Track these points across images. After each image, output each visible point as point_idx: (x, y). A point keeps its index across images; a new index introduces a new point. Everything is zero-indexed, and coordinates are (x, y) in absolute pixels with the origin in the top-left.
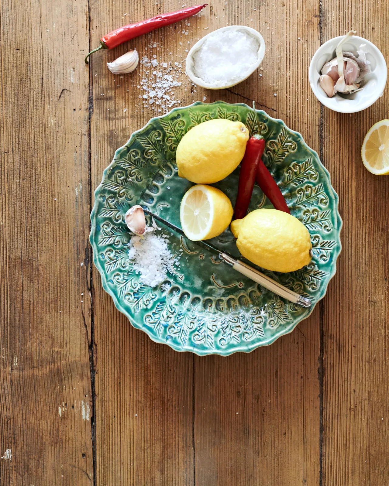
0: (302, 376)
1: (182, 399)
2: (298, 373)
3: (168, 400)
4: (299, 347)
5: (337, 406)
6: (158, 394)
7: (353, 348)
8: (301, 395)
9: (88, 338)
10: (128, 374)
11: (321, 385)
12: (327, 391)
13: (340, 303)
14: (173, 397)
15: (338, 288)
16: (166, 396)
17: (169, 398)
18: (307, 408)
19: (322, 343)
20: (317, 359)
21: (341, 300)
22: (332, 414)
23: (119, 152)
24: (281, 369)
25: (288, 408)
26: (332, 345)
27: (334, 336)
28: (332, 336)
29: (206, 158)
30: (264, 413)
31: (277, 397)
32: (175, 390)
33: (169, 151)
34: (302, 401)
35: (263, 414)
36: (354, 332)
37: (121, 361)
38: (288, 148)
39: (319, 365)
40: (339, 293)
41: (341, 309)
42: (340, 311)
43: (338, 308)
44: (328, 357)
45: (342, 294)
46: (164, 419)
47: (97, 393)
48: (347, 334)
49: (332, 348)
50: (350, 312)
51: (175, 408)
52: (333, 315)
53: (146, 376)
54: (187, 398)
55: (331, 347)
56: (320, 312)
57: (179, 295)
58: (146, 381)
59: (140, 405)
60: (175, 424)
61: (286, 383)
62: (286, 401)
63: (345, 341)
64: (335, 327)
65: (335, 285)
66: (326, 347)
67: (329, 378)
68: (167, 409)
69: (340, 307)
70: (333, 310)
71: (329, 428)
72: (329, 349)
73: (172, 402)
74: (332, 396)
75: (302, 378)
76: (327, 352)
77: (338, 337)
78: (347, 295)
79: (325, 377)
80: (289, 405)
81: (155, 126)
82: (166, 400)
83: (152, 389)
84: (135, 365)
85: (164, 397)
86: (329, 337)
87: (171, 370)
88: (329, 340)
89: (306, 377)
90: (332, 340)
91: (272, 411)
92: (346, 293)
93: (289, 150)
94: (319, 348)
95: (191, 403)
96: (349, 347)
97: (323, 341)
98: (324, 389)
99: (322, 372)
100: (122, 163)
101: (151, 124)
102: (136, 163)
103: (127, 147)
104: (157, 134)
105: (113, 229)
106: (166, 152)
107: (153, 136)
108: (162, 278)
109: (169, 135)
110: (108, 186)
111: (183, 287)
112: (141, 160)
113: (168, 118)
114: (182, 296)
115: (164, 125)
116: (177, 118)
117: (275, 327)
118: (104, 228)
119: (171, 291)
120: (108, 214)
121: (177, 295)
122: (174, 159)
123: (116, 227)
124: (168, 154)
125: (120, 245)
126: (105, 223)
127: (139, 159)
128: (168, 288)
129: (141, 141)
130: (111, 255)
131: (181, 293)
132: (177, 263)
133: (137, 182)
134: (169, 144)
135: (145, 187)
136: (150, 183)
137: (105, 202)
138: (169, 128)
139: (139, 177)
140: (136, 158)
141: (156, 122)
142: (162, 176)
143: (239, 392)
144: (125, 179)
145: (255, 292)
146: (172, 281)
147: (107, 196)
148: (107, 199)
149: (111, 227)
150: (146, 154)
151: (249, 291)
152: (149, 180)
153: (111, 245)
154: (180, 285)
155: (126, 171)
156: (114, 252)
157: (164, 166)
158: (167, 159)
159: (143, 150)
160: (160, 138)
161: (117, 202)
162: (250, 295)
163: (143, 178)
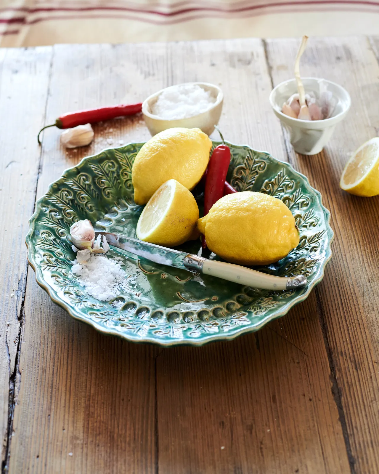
0: (311, 397)
1: (140, 433)
2: (304, 395)
3: (119, 435)
4: (301, 366)
5: (367, 431)
6: (104, 428)
7: (375, 365)
8: (313, 420)
9: (10, 367)
10: (63, 405)
11: (340, 408)
12: (350, 414)
13: (346, 319)
14: (126, 431)
15: (340, 305)
16: (116, 430)
17: (120, 432)
18: (324, 435)
19: (331, 361)
20: (328, 377)
21: (346, 316)
22: (363, 441)
23: (67, 171)
24: (279, 392)
25: (297, 437)
26: (345, 362)
27: (345, 353)
28: (344, 353)
30: (262, 446)
31: (279, 426)
32: (128, 423)
33: (124, 187)
34: (316, 427)
35: (261, 448)
36: (372, 348)
37: (54, 390)
38: (257, 169)
39: (332, 384)
40: (343, 309)
41: (349, 325)
42: (348, 327)
43: (345, 324)
44: (342, 376)
45: (347, 311)
46: (113, 459)
47: (14, 427)
48: (363, 350)
49: (346, 365)
50: (362, 327)
51: (129, 444)
52: (339, 331)
53: (88, 407)
54: (147, 432)
55: (344, 365)
56: (323, 330)
57: (136, 311)
58: (87, 412)
59: (78, 442)
60: (129, 465)
61: (289, 408)
62: (293, 431)
63: (361, 357)
64: (345, 343)
65: (336, 302)
66: (337, 365)
67: (349, 399)
68: (118, 446)
69: (347, 323)
70: (338, 327)
71: (363, 459)
72: (343, 367)
73: (125, 437)
74: (357, 419)
75: (310, 400)
76: (340, 370)
77: (351, 354)
78: (354, 311)
79: (343, 398)
80: (298, 434)
81: (109, 156)
82: (115, 436)
83: (96, 422)
84: (72, 394)
85: (114, 432)
86: (340, 354)
87: (123, 400)
88: (341, 358)
89: (317, 399)
90: (345, 358)
91: (274, 444)
92: (351, 309)
93: (258, 171)
94: (329, 365)
95: (153, 439)
96: (368, 363)
97: (332, 359)
98: (345, 412)
99: (337, 393)
100: (70, 182)
101: (104, 153)
102: (87, 188)
103: (76, 168)
104: (111, 164)
105: (54, 240)
106: (121, 187)
107: (106, 165)
108: (114, 294)
109: (124, 168)
110: (53, 199)
111: (140, 302)
112: (92, 187)
113: (123, 151)
114: (139, 312)
115: (119, 156)
116: (133, 152)
117: (264, 313)
118: (44, 235)
119: (125, 308)
120: (50, 225)
121: (132, 312)
122: (129, 199)
123: (58, 241)
124: (123, 191)
125: (62, 257)
126: (45, 231)
127: (89, 186)
128: (120, 305)
129: (93, 167)
130: (51, 259)
131: (137, 308)
132: (133, 282)
133: (87, 211)
134: (124, 179)
135: (96, 220)
136: (102, 217)
137: (47, 212)
138: (125, 161)
139: (89, 205)
140: (87, 182)
141: (110, 152)
142: (116, 212)
143: (223, 423)
144: (72, 201)
145: (233, 304)
146: (126, 297)
147: (51, 208)
148: (51, 211)
149: (53, 237)
150: (99, 183)
151: (226, 303)
152: (101, 214)
153: (51, 252)
154: (137, 300)
155: (75, 192)
156: (54, 258)
157: (119, 203)
158: (122, 196)
159: (94, 176)
160: (114, 170)
161: (62, 219)
162: (228, 308)
163: (93, 208)
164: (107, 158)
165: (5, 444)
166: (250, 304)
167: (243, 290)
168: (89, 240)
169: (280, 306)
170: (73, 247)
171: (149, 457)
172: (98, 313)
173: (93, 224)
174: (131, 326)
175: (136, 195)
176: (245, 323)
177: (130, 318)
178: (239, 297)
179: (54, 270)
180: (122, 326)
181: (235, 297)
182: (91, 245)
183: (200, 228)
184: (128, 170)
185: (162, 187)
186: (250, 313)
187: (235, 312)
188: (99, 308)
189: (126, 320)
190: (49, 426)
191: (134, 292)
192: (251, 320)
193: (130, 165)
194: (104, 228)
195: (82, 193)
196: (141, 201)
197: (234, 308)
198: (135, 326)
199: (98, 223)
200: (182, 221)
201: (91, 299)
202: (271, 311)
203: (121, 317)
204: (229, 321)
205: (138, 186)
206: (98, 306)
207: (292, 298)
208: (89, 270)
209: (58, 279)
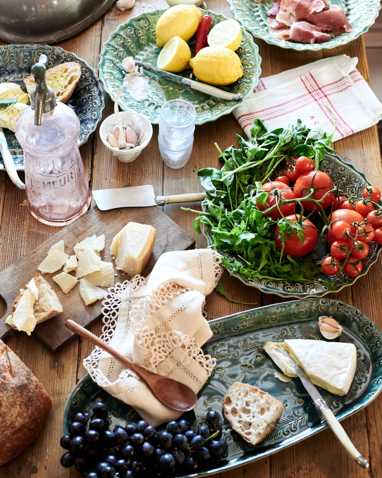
1: (155, 170)
6: (138, 166)
14: (149, 169)
23: (120, 26)
29: (174, 16)
32: (150, 164)
33: (152, 35)
47: (94, 165)
51: (150, 175)
54: (159, 169)
57: (154, 107)
59: (125, 173)
73: (148, 171)
81: (144, 17)
82: (143, 170)
100: (122, 33)
101: (141, 15)
102: (131, 36)
103: (126, 24)
104: (144, 22)
105: (113, 66)
106: (150, 36)
107: (142, 22)
108: (144, 97)
109: (152, 24)
110: (113, 43)
111: (157, 102)
112: (134, 36)
113: (152, 14)
114: (156, 108)
115: (149, 17)
116: (157, 15)
117: (219, 112)
118: (108, 64)
119: (149, 105)
120: (111, 58)
121: (153, 107)
122: (154, 42)
123: (115, 67)
124: (151, 38)
125: (117, 76)
126: (109, 61)
127: (132, 35)
128: (147, 103)
129: (134, 23)
130: (111, 78)
131: (155, 106)
132: (154, 91)
133: (131, 49)
134: (152, 30)
135: (135, 54)
136: (138, 53)
137: (109, 50)
138: (152, 20)
139: (132, 46)
140: (131, 33)
141: (144, 14)
142: (146, 50)
143: (196, 166)
144: (123, 44)
145: (205, 106)
146: (150, 99)
147: (111, 48)
148: (111, 50)
149: (112, 65)
150: (137, 33)
151: (202, 105)
152: (138, 51)
153: (111, 73)
154: (156, 102)
155: (124, 39)
156: (113, 77)
157: (148, 45)
158: (150, 40)
159: (135, 29)
160: (146, 25)
161: (117, 54)
162: (202, 108)
163: (134, 48)
164: (143, 18)
165: (90, 173)
166: (214, 106)
167: (211, 98)
168: (131, 69)
169: (227, 109)
170: (123, 71)
171: (159, 181)
172: (135, 108)
173: (134, 57)
174: (152, 115)
175: (158, 41)
176: (209, 117)
177: (152, 111)
178: (208, 102)
179: (113, 84)
180: (147, 115)
181: (207, 102)
182: (133, 71)
183: (191, 64)
184: (154, 25)
185: (171, 40)
186: (212, 111)
187: (206, 110)
188: (136, 105)
189: (150, 112)
190: (111, 165)
191: (155, 97)
192: (212, 115)
193: (155, 23)
194: (140, 60)
195: (128, 39)
196: (160, 45)
197: (205, 108)
198: (154, 116)
199: (137, 56)
200: (181, 60)
201: (132, 100)
202: (223, 111)
203: (147, 110)
204: (201, 115)
205: (159, 37)
206: (135, 104)
207: (234, 105)
208: (131, 84)
209: (115, 89)
